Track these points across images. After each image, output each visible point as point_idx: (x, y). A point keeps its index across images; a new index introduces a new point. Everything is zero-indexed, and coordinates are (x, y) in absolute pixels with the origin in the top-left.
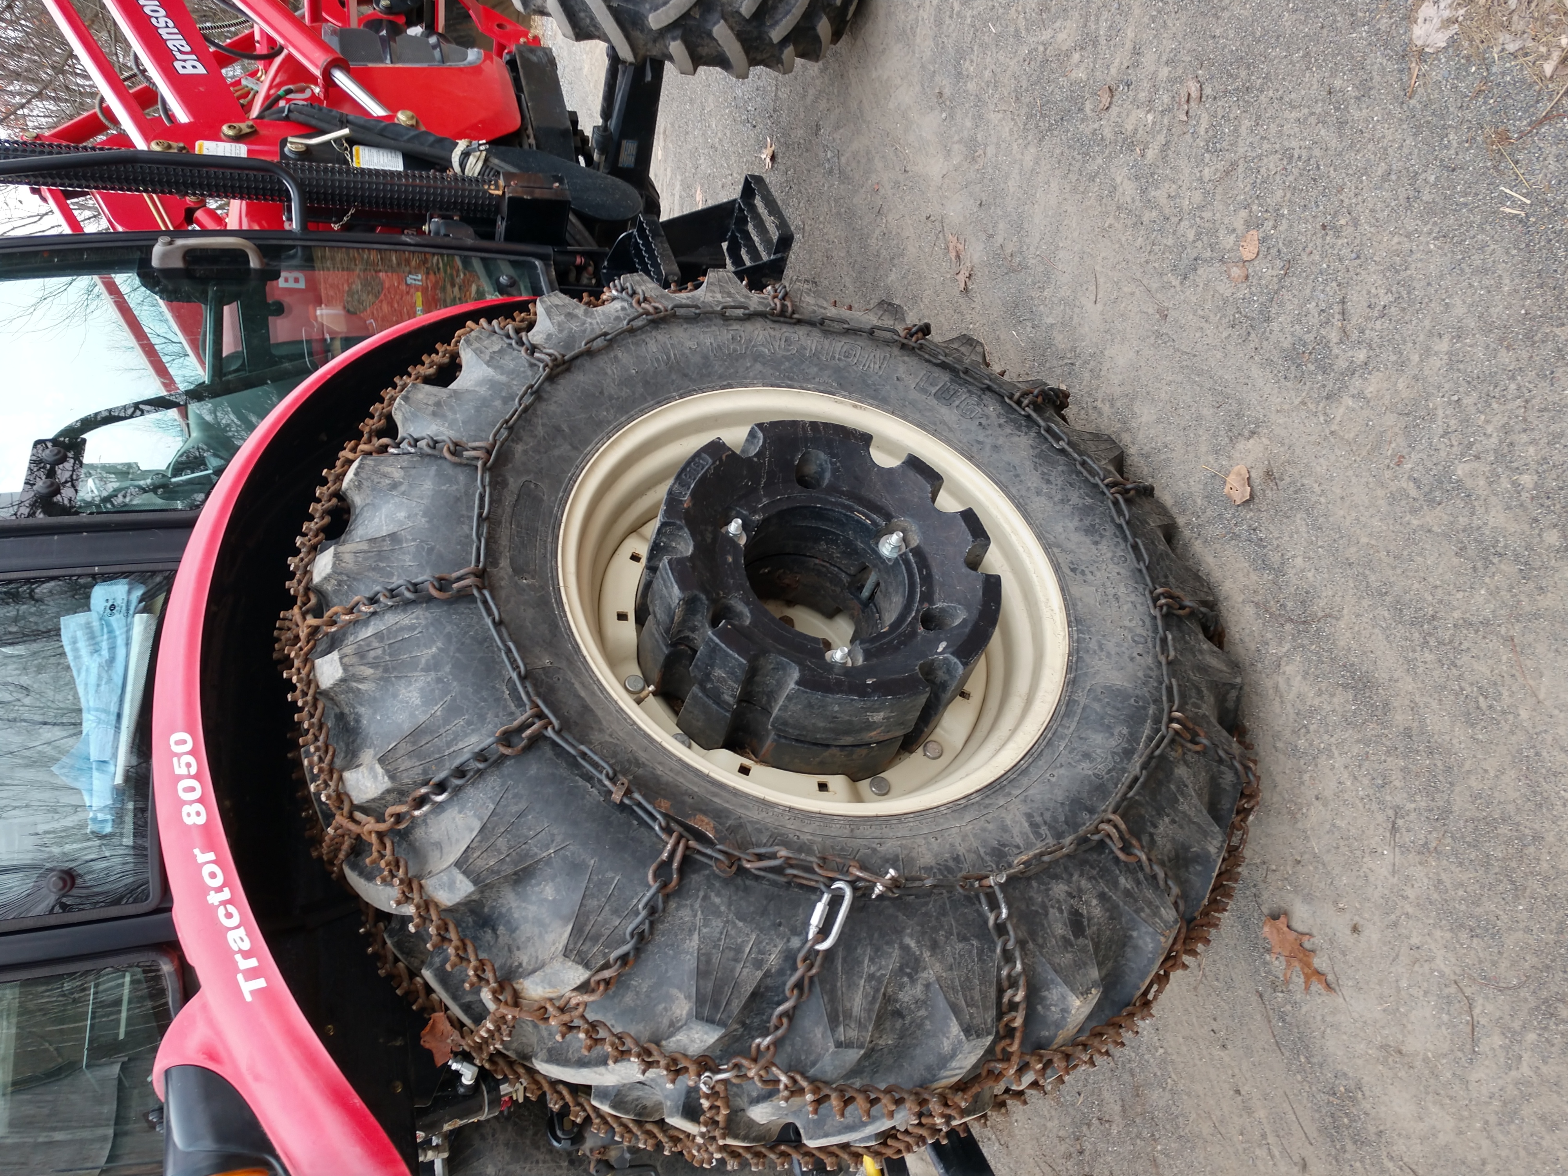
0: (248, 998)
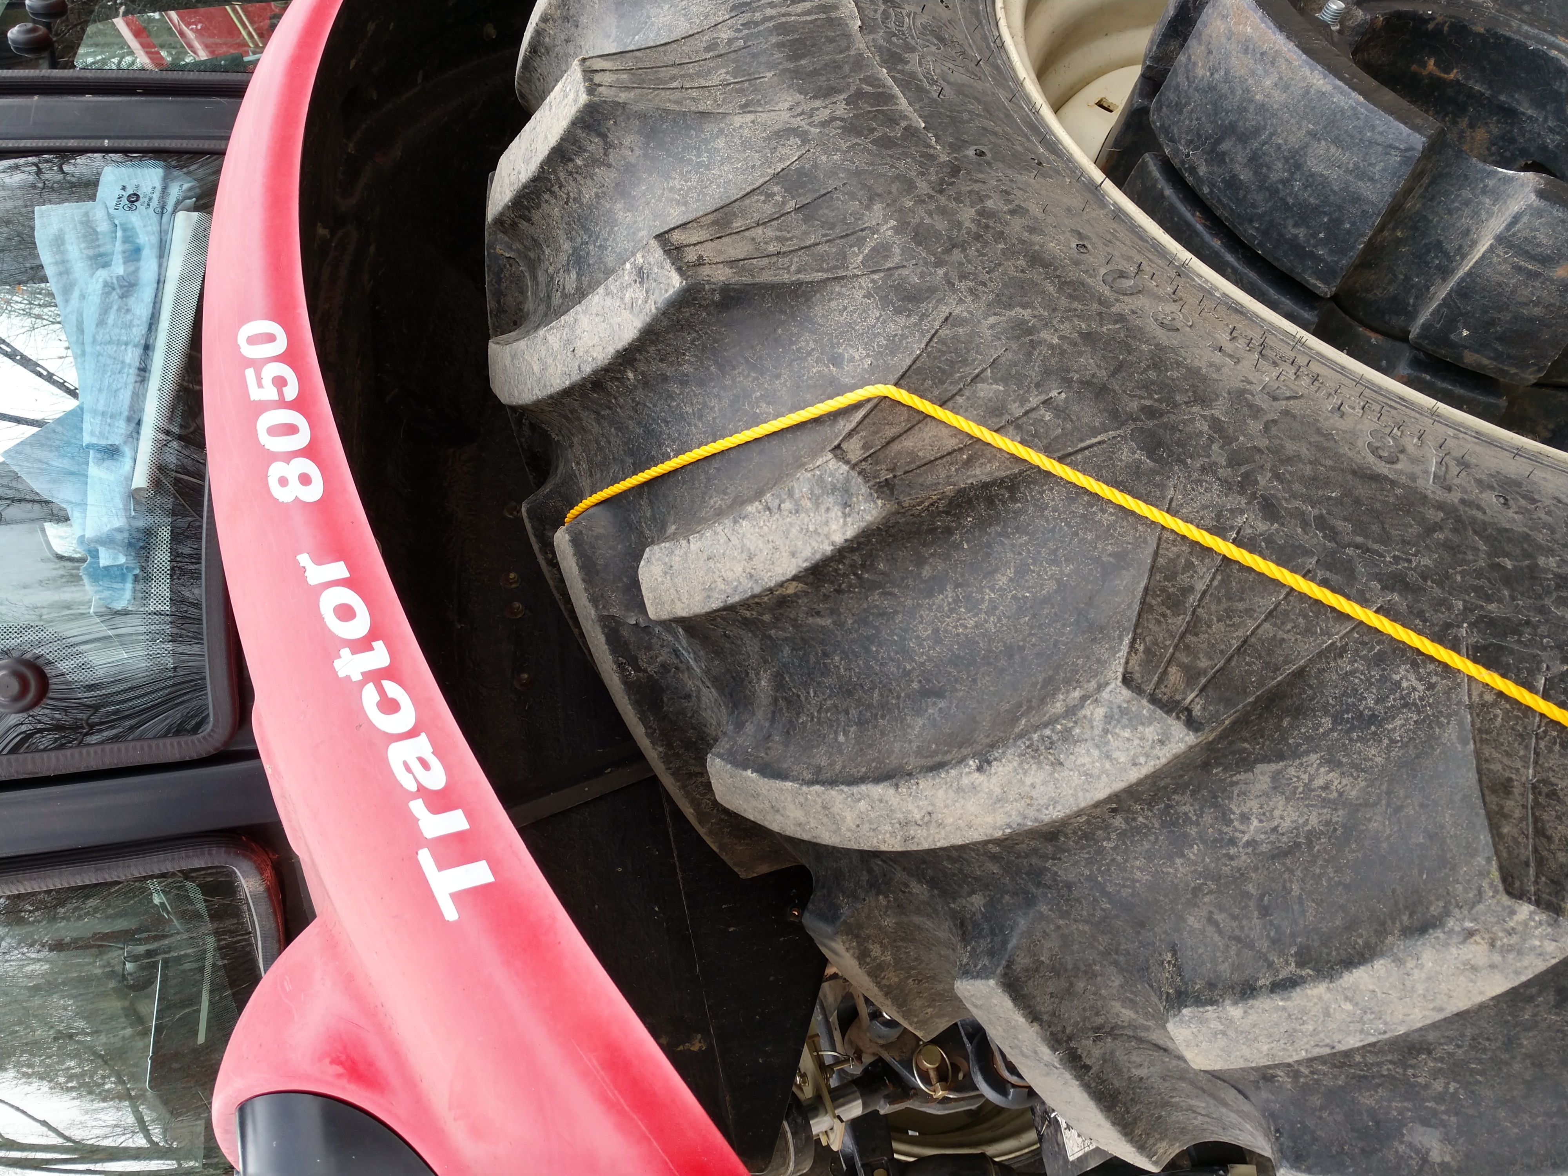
0: (450, 913)
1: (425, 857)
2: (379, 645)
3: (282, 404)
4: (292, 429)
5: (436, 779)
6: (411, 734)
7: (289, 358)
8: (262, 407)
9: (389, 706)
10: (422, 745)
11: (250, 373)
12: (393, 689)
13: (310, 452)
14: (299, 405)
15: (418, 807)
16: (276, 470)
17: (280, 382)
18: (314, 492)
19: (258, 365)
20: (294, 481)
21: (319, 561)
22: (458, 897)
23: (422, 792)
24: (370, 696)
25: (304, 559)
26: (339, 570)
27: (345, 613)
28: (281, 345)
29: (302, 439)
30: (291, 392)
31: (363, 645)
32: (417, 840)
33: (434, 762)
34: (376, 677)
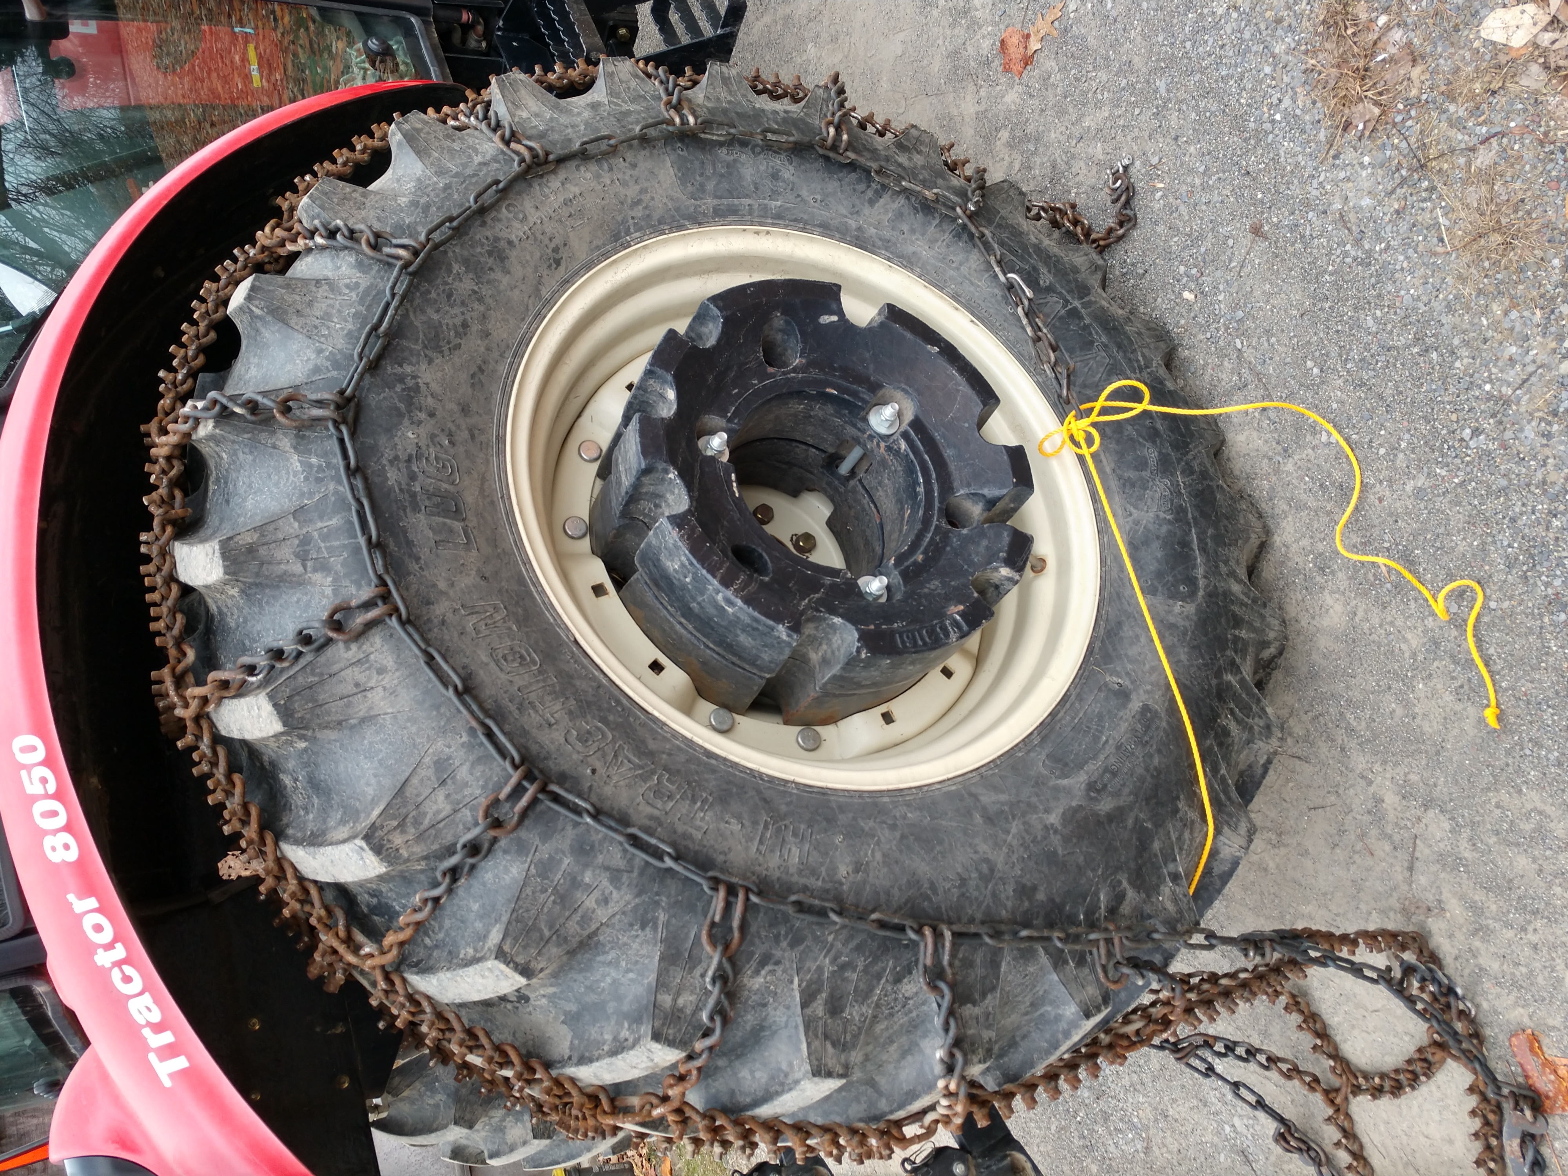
0: (167, 1083)
1: (152, 1057)
2: (119, 946)
3: (47, 796)
4: (55, 814)
5: (156, 1016)
6: (141, 993)
7: (48, 762)
8: (35, 798)
9: (127, 979)
10: (147, 998)
11: (24, 773)
12: (128, 970)
13: (68, 828)
14: (58, 796)
15: (147, 1032)
16: (48, 841)
17: (44, 781)
18: (72, 855)
19: (29, 768)
20: (60, 848)
21: (80, 897)
22: (171, 1076)
23: (149, 1024)
24: (116, 975)
25: (71, 897)
26: (92, 903)
27: (98, 928)
28: (41, 754)
29: (61, 820)
30: (52, 787)
31: (109, 947)
32: (147, 1049)
33: (154, 1007)
34: (119, 964)
